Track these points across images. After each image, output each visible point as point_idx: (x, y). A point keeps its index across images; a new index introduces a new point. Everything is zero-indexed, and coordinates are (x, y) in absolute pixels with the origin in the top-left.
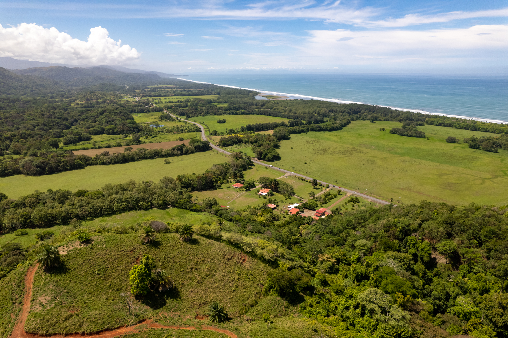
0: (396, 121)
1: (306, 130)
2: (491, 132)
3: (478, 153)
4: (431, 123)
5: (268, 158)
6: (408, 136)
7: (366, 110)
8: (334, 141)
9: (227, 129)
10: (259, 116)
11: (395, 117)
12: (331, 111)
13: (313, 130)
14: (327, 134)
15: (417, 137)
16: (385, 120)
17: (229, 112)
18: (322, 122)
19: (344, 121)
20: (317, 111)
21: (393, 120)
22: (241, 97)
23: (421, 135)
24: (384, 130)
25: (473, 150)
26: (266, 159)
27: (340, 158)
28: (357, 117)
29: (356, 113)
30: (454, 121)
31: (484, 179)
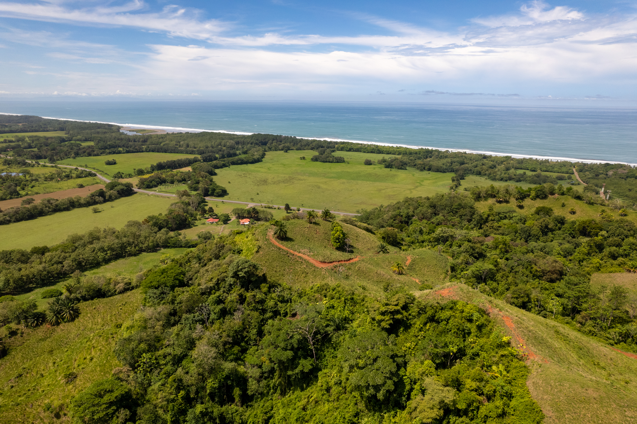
0: (307, 149)
1: (227, 164)
2: (393, 154)
3: (394, 171)
4: (342, 149)
6: (329, 162)
7: (273, 140)
8: (265, 172)
9: (135, 169)
11: (305, 146)
12: (238, 143)
13: (234, 163)
14: (250, 167)
15: (338, 162)
16: (297, 150)
18: (235, 155)
19: (261, 153)
20: (223, 144)
21: (305, 148)
23: (340, 160)
24: (304, 158)
25: (389, 169)
26: (215, 194)
27: (286, 186)
28: (269, 147)
29: (265, 144)
30: (359, 146)
31: (410, 189)
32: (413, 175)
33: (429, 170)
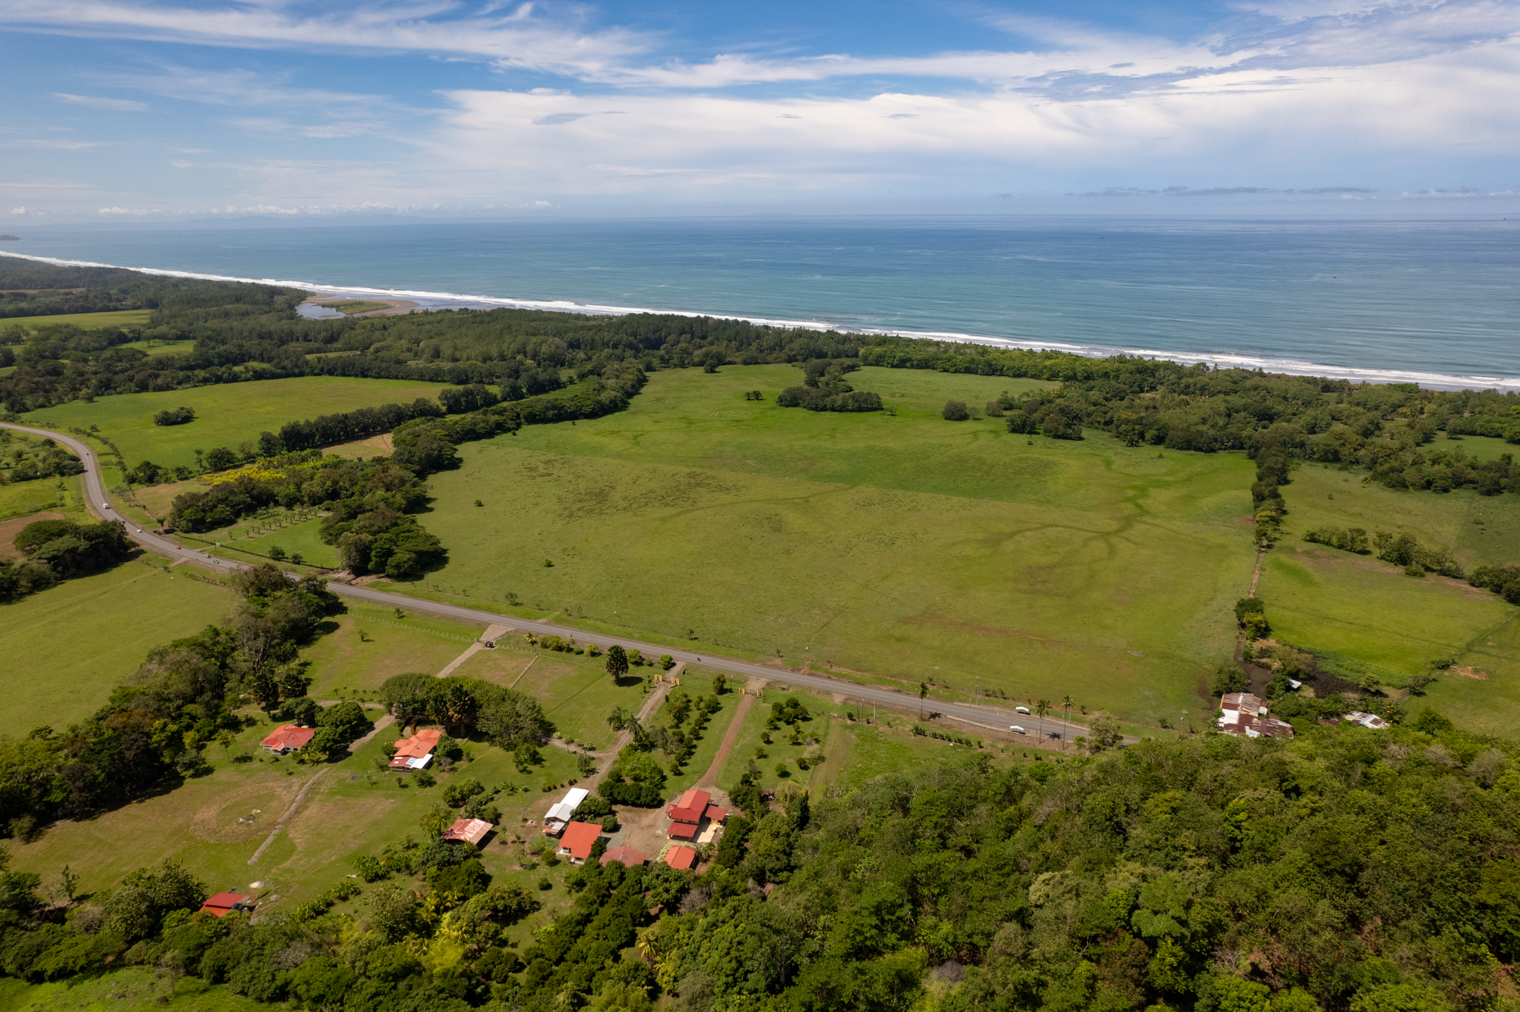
0: (777, 361)
1: (511, 424)
2: (1033, 377)
3: (1041, 449)
4: (878, 362)
5: (397, 566)
6: (833, 410)
7: (682, 332)
8: (620, 455)
9: (199, 452)
10: (325, 379)
11: (772, 349)
12: (574, 345)
13: (533, 419)
14: (583, 431)
15: (860, 410)
16: (746, 363)
17: (201, 374)
18: (556, 384)
19: (629, 378)
20: (529, 348)
21: (769, 358)
22: (245, 314)
23: (868, 405)
24: (757, 396)
25: (1024, 438)
27: (664, 520)
28: (662, 358)
29: (655, 344)
30: (932, 349)
31: (1105, 535)
32: (1108, 463)
33: (1159, 440)
